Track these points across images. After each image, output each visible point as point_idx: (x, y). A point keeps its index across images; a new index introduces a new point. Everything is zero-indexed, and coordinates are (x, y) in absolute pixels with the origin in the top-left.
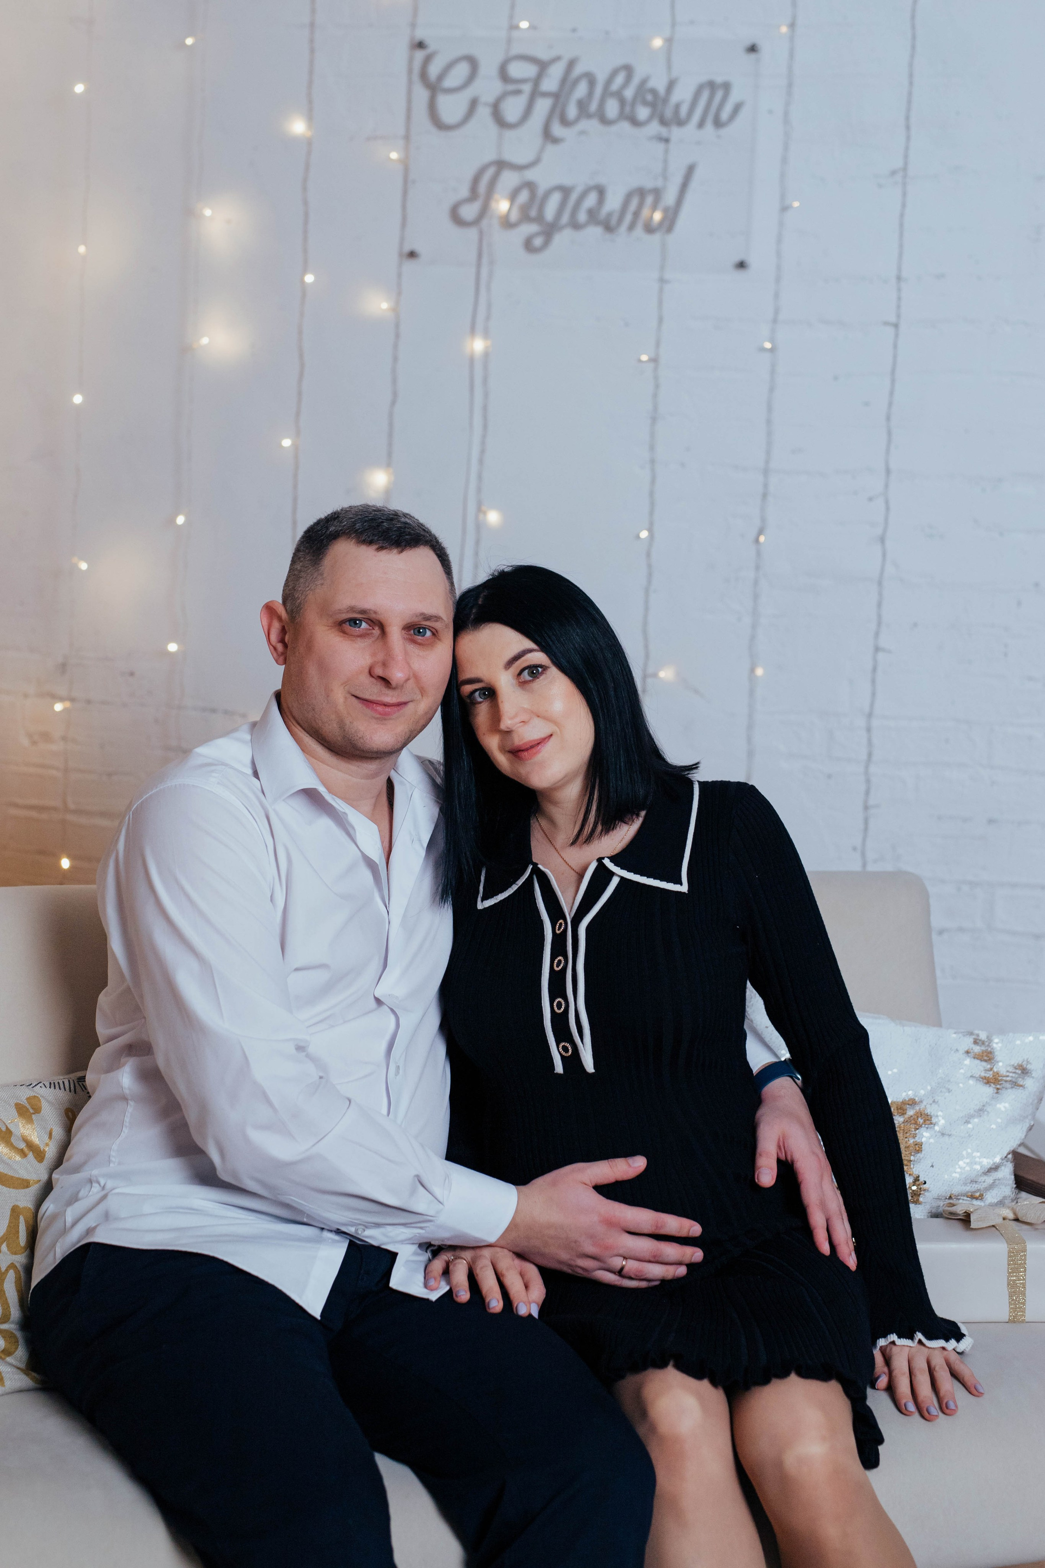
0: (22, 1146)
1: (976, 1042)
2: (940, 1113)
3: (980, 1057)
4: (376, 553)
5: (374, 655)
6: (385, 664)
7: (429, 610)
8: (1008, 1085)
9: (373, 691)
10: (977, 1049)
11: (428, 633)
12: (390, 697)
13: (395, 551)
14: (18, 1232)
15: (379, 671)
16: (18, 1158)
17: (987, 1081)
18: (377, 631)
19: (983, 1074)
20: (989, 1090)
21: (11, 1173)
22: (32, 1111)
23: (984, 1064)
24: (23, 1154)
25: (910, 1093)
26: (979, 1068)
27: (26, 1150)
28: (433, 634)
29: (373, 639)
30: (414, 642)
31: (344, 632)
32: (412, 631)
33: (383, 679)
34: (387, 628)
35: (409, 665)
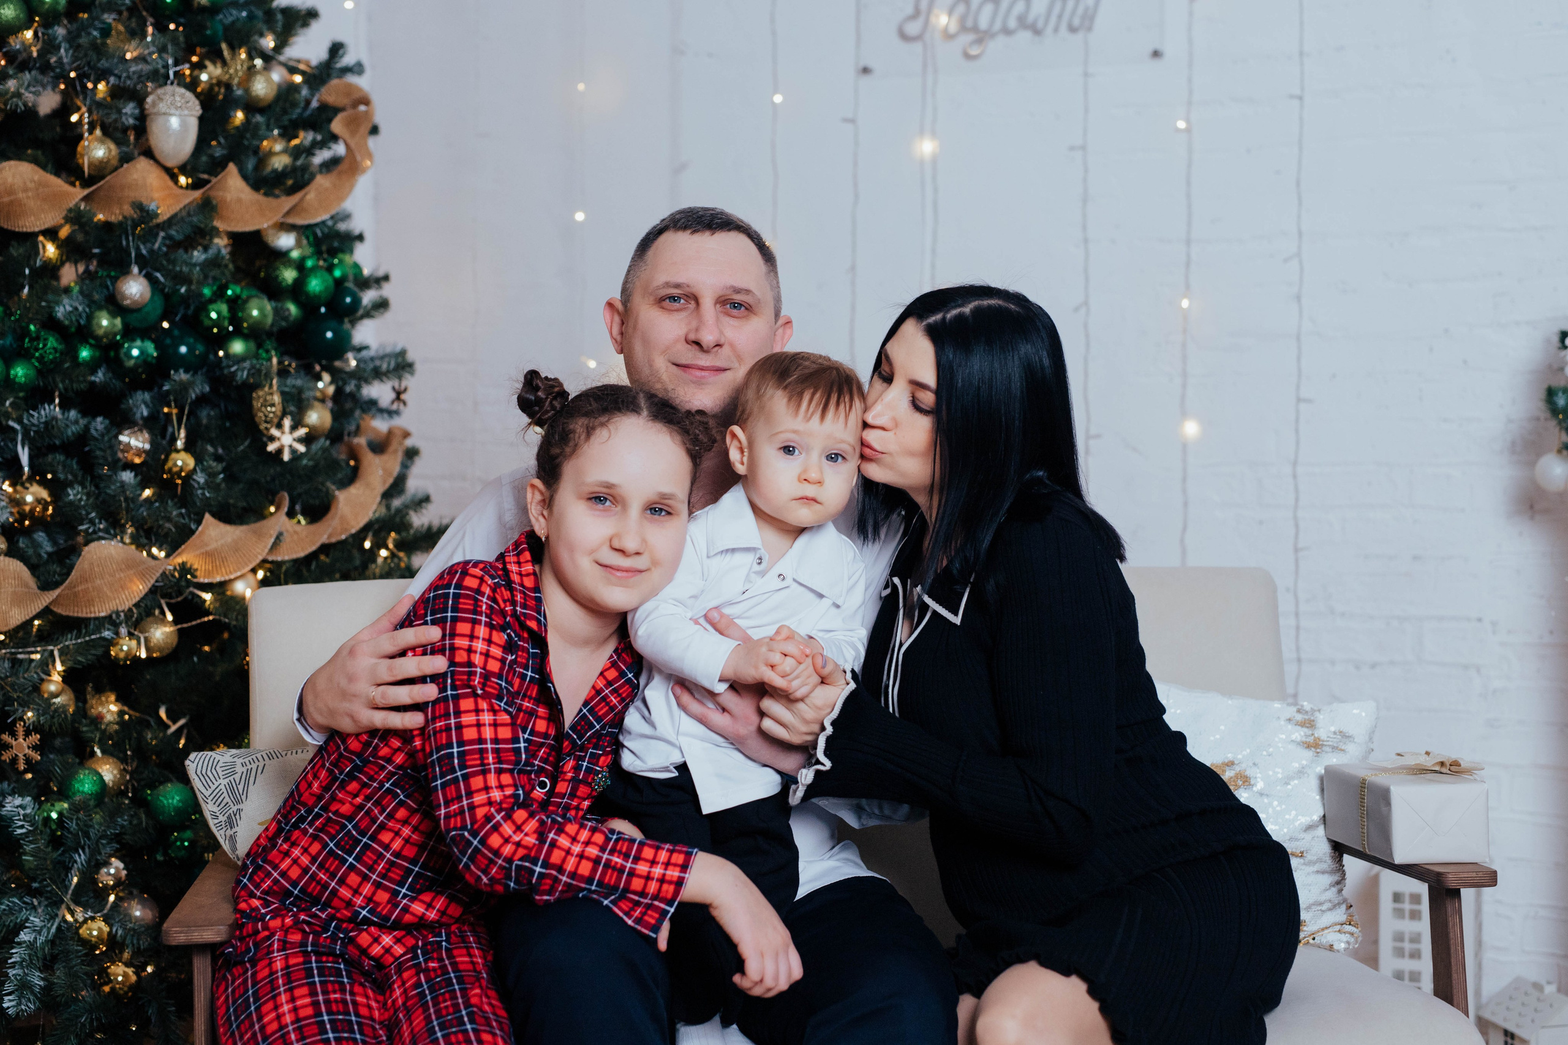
1: (1299, 711)
2: (1259, 775)
3: (1302, 724)
4: (690, 236)
5: (689, 323)
6: (697, 330)
8: (1327, 749)
9: (689, 355)
10: (1299, 717)
11: (742, 307)
12: (704, 360)
13: (708, 233)
15: (692, 337)
17: (1308, 746)
18: (693, 305)
19: (1304, 739)
20: (1309, 754)
23: (1306, 730)
25: (1229, 755)
26: (1299, 734)
28: (747, 307)
29: (689, 312)
30: (727, 314)
31: (663, 308)
32: (728, 306)
33: (697, 343)
34: (701, 301)
35: (721, 333)
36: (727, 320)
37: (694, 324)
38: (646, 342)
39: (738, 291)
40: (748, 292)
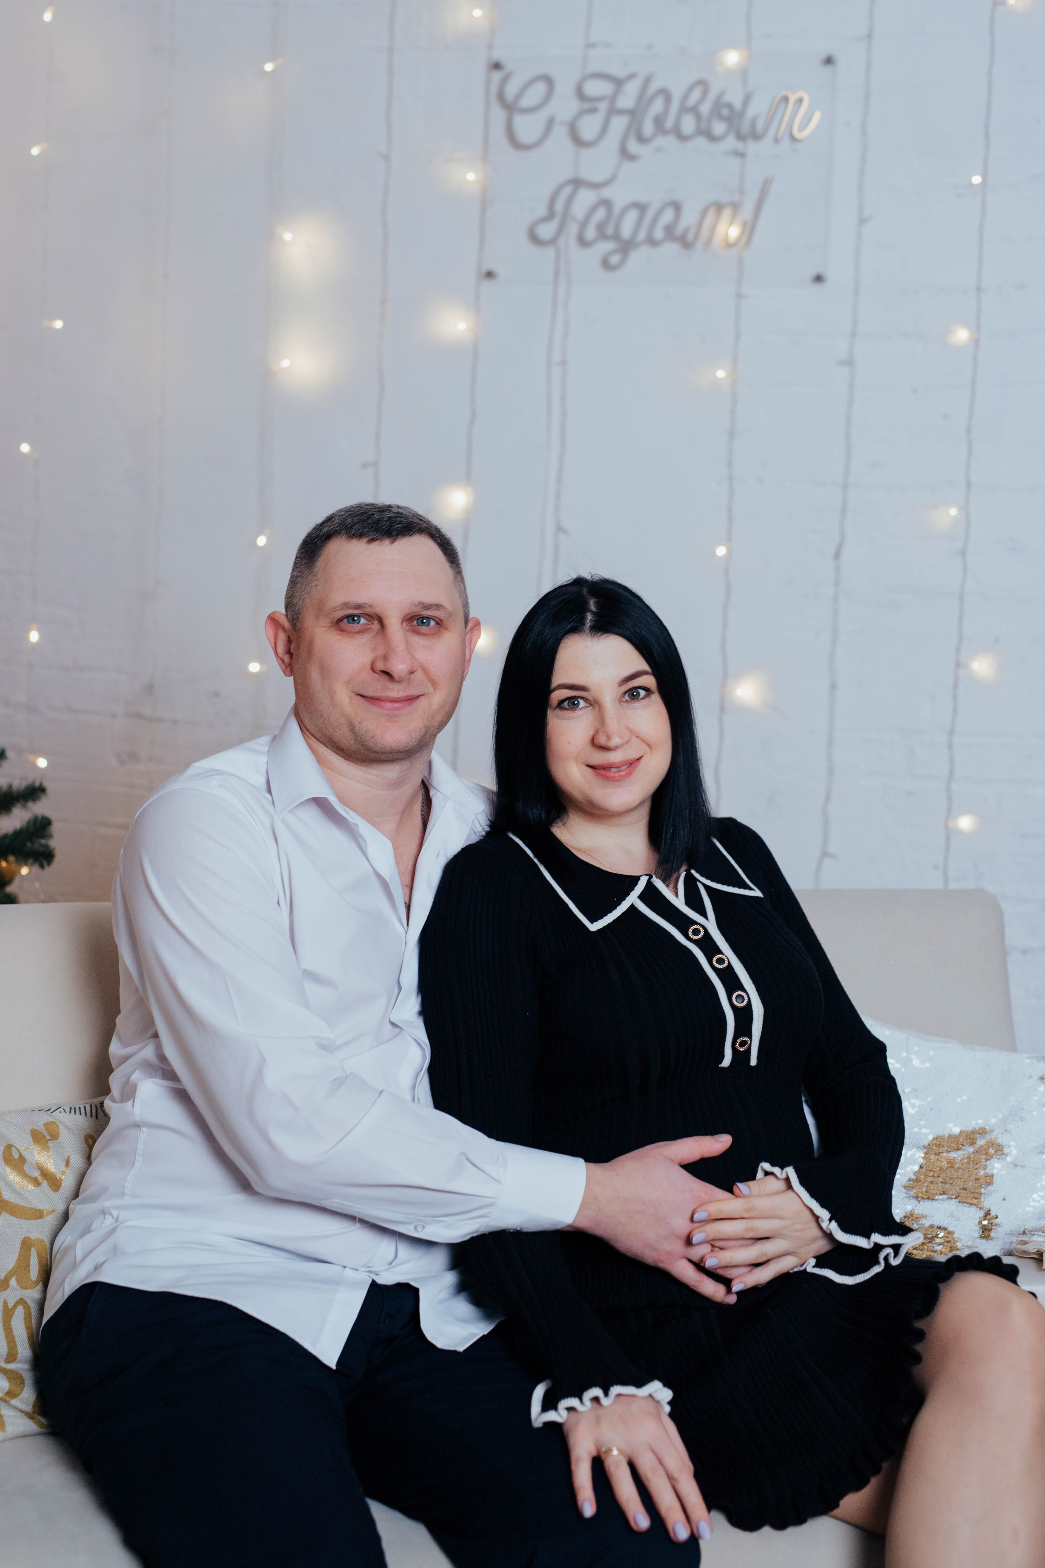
0: (36, 1174)
2: (1012, 1143)
4: (367, 546)
5: (374, 649)
6: (385, 658)
7: (429, 598)
9: (376, 686)
11: (432, 623)
12: (394, 692)
13: (387, 541)
14: (28, 1265)
15: (380, 666)
16: (31, 1187)
18: (376, 627)
21: (21, 1203)
22: (48, 1137)
24: (37, 1183)
25: (980, 1121)
27: (40, 1178)
28: (437, 623)
29: (373, 634)
30: (416, 632)
31: (342, 630)
32: (415, 622)
33: (387, 674)
34: (386, 622)
35: (413, 657)
36: (416, 640)
37: (381, 651)
38: (325, 671)
39: (428, 607)
40: (438, 606)
